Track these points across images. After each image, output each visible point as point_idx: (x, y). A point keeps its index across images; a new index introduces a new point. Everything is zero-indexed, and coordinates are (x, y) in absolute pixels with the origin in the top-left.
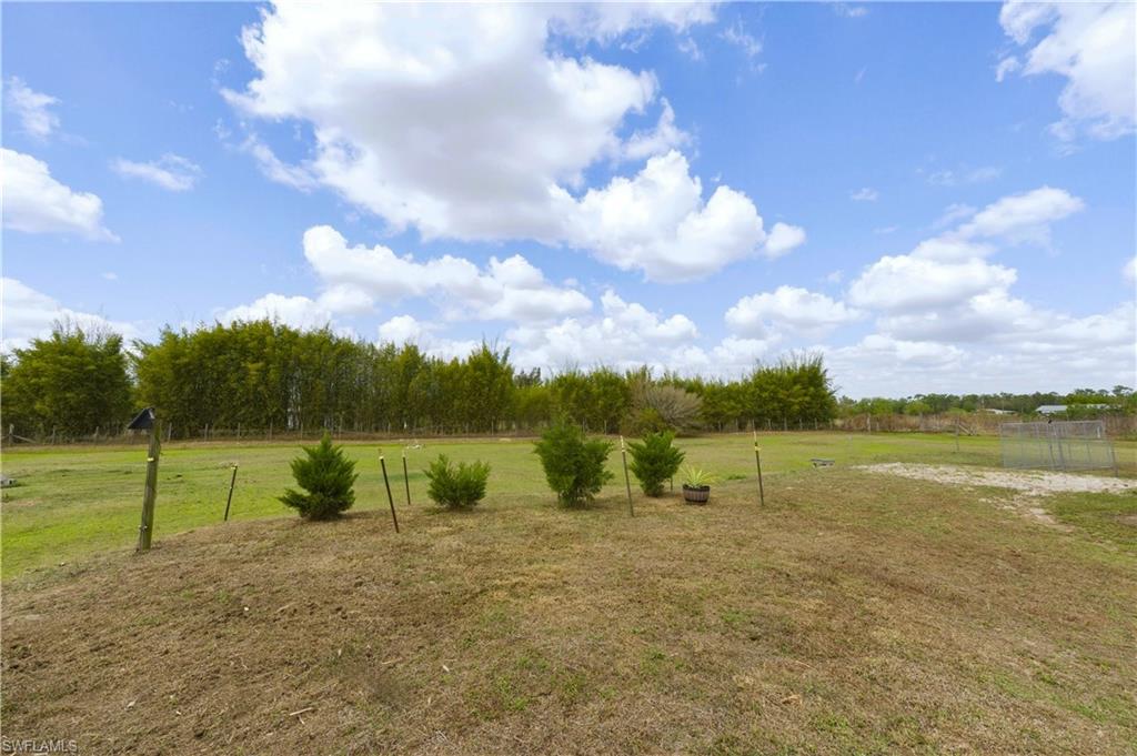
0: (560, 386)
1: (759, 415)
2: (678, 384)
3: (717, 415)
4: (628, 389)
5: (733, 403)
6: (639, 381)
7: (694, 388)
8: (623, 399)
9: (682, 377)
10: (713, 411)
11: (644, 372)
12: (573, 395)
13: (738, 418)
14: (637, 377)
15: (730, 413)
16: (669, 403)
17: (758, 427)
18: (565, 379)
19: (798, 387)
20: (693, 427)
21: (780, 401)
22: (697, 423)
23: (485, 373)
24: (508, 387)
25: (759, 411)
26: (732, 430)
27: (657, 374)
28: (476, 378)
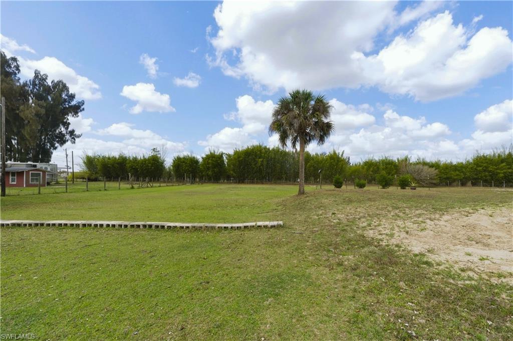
0: (365, 165)
1: (475, 179)
2: (425, 164)
3: (448, 178)
4: (397, 166)
5: (457, 173)
6: (404, 162)
7: (436, 166)
8: (395, 171)
9: (428, 160)
10: (445, 176)
11: (406, 159)
12: (371, 169)
13: (461, 180)
14: (402, 161)
15: (455, 177)
16: (419, 172)
17: (474, 184)
18: (368, 162)
19: (504, 164)
20: (432, 183)
21: (490, 172)
22: (434, 182)
23: (334, 161)
24: (344, 166)
25: (475, 176)
26: (457, 186)
27: (413, 159)
28: (331, 163)
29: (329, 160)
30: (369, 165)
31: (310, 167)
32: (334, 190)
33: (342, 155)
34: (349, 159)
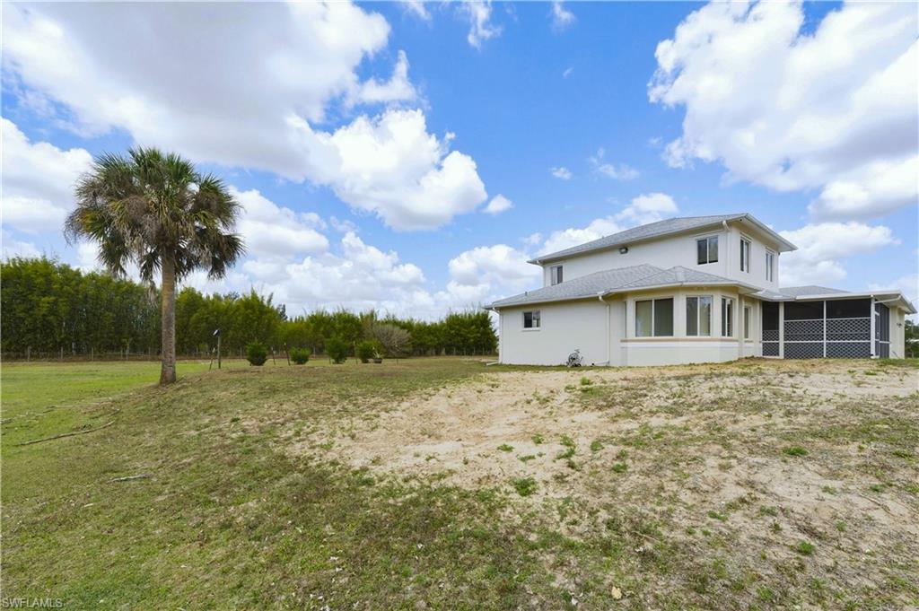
0: (312, 322)
1: (448, 345)
2: (396, 323)
3: (421, 345)
4: (360, 325)
5: (432, 337)
6: (369, 320)
7: (407, 326)
8: (357, 332)
9: (399, 318)
10: (419, 342)
11: (372, 315)
12: (322, 329)
13: (435, 347)
14: (367, 316)
15: (430, 343)
16: (389, 335)
17: (449, 353)
18: (315, 317)
19: (474, 327)
20: (404, 352)
21: (461, 336)
22: (407, 350)
23: (254, 311)
24: (273, 322)
25: (449, 342)
26: (432, 355)
27: (381, 317)
28: (247, 315)
29: (243, 309)
30: (319, 322)
31: (199, 320)
32: (245, 371)
33: (269, 301)
34: (284, 309)
